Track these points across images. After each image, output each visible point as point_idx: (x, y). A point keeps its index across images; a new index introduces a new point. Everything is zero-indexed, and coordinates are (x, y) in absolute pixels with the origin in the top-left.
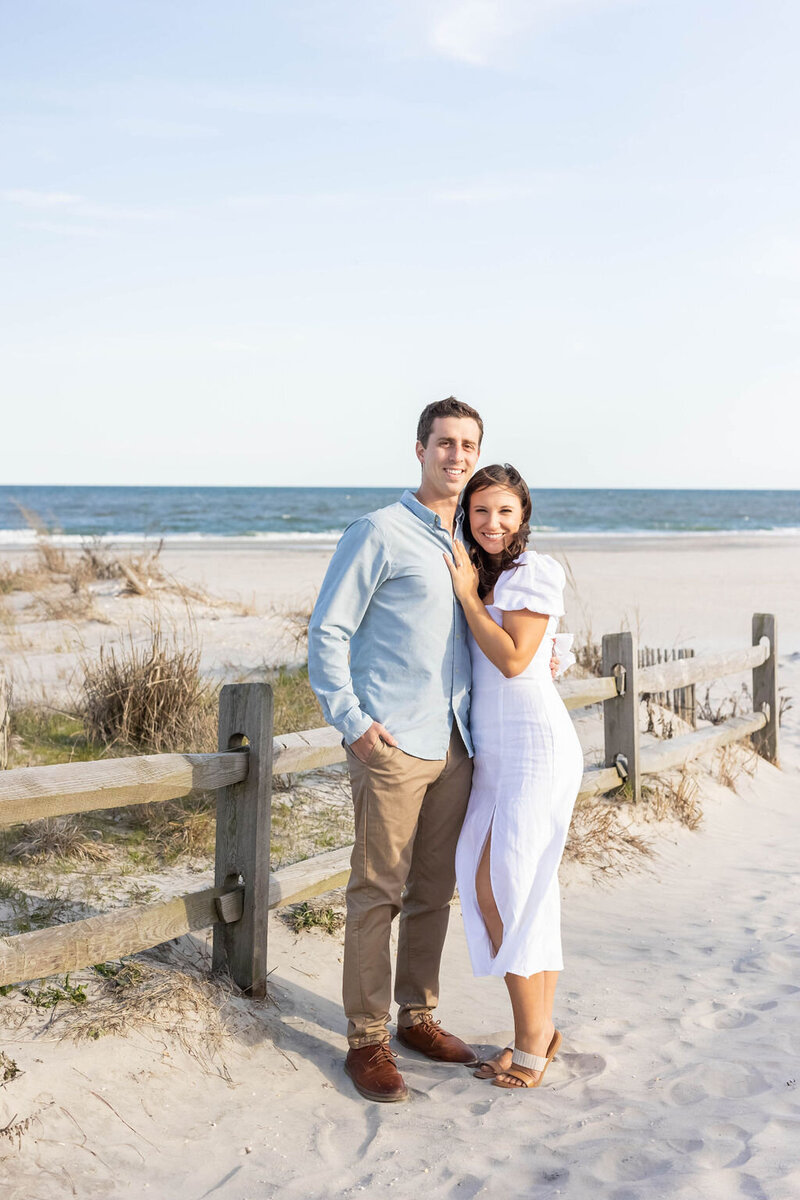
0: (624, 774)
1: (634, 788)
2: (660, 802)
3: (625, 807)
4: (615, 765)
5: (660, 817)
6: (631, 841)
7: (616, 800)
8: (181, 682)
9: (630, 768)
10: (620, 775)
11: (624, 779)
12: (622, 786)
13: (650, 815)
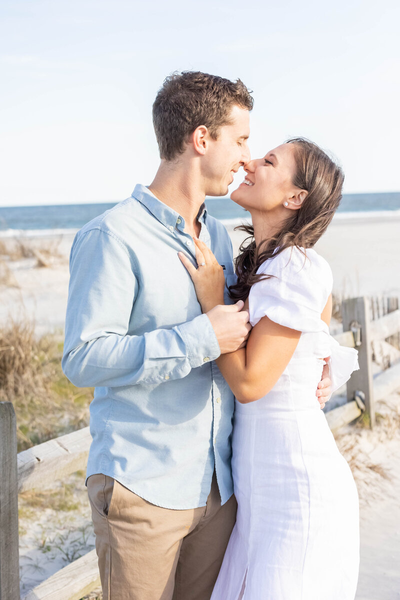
0: (362, 406)
1: (370, 417)
2: (390, 425)
3: (364, 433)
4: (354, 399)
5: (390, 436)
6: (372, 468)
7: (357, 427)
8: (16, 349)
9: (366, 401)
10: (359, 407)
11: (362, 411)
12: (360, 416)
13: (383, 435)
